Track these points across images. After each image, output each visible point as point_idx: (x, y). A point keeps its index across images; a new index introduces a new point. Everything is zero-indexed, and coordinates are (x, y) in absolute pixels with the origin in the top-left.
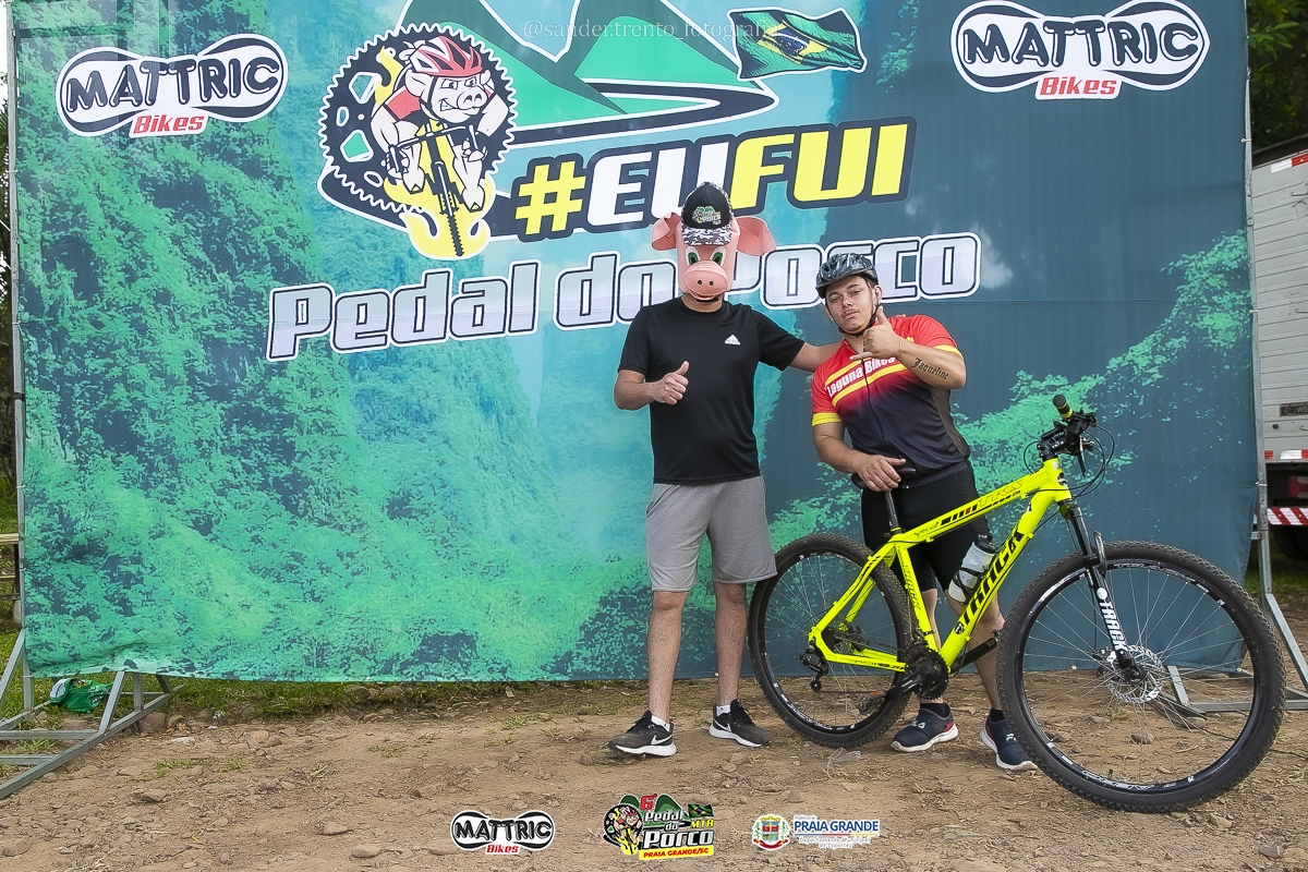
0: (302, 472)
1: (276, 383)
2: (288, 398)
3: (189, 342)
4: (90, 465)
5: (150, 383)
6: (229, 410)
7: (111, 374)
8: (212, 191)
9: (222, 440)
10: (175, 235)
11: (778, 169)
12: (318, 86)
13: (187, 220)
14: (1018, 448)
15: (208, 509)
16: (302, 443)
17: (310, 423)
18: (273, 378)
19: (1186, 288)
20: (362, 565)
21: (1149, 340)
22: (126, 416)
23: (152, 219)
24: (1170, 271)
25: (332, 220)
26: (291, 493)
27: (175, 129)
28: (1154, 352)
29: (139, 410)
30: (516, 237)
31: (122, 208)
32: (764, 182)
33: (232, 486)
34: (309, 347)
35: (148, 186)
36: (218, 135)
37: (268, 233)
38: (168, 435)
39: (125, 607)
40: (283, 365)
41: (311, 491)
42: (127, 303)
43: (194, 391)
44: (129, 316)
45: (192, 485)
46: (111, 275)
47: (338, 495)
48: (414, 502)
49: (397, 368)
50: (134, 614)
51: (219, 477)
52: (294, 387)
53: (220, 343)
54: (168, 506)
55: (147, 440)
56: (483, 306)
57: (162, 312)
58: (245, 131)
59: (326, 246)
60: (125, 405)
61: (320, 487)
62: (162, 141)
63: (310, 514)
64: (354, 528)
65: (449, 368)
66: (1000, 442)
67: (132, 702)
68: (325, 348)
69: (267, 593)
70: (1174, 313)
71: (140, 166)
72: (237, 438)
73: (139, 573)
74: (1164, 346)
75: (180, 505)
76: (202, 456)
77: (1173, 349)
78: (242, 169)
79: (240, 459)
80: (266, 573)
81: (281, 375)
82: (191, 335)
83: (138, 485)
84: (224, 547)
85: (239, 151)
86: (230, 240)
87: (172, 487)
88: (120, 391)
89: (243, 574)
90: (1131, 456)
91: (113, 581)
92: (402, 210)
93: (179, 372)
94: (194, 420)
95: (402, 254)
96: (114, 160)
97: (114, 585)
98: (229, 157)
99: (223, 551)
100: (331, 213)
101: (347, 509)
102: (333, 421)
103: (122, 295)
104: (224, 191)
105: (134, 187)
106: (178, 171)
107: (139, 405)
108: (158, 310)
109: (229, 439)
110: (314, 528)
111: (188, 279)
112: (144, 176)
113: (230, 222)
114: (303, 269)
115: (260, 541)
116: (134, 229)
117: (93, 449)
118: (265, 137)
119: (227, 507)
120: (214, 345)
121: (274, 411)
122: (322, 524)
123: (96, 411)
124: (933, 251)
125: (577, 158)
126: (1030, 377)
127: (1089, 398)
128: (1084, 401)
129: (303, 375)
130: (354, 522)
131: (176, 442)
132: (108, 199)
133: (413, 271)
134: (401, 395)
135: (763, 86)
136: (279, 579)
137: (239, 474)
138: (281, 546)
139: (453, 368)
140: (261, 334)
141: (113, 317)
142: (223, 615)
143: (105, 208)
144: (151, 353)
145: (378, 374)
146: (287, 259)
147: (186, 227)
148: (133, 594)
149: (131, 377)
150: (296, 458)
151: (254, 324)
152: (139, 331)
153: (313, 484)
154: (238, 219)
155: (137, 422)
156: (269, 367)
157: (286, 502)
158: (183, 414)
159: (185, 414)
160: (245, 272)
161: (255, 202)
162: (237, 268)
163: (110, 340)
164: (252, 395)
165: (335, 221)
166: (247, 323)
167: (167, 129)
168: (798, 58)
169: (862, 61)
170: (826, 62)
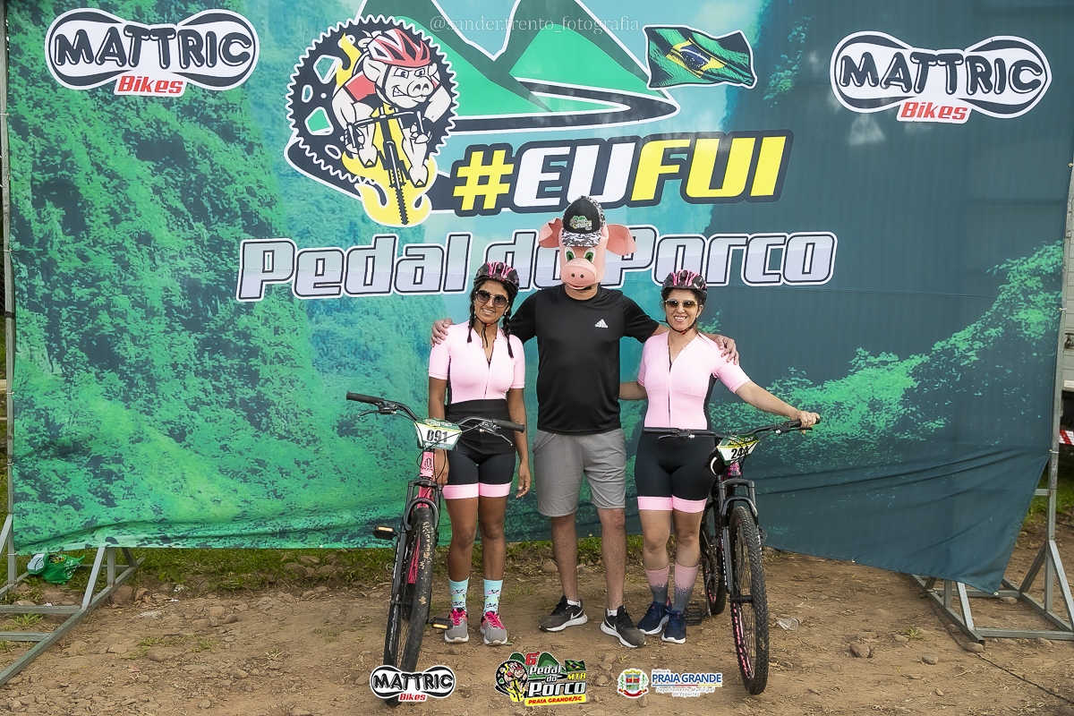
0: (265, 395)
1: (243, 321)
2: (254, 333)
3: (167, 279)
4: (76, 378)
5: (132, 312)
6: (202, 340)
7: (96, 302)
8: (190, 150)
9: (195, 364)
10: (155, 186)
11: (675, 169)
12: (286, 64)
13: (167, 174)
14: (851, 409)
15: (182, 421)
16: (265, 371)
17: (273, 355)
18: (242, 316)
19: (1007, 287)
20: (317, 471)
21: (971, 328)
22: (109, 339)
23: (136, 170)
24: (995, 272)
25: (296, 184)
26: (256, 412)
27: (157, 90)
28: (974, 338)
29: (122, 334)
30: (453, 211)
31: (107, 157)
32: (663, 178)
33: (204, 403)
34: (273, 291)
35: (132, 140)
36: (195, 100)
37: (240, 191)
38: (147, 358)
39: (107, 499)
40: (250, 306)
41: (272, 411)
42: (111, 241)
43: (171, 322)
44: (113, 253)
45: (168, 400)
46: (97, 216)
47: (295, 415)
48: (359, 423)
49: (349, 314)
50: (115, 506)
51: (192, 395)
52: (260, 325)
53: (197, 282)
54: (146, 417)
55: (128, 361)
56: (423, 268)
57: (143, 252)
58: (220, 98)
59: (291, 207)
60: (108, 330)
61: (280, 408)
62: (144, 101)
63: (271, 429)
64: (309, 443)
65: (393, 318)
66: (837, 403)
67: (107, 577)
68: (287, 294)
69: (236, 491)
70: (994, 308)
71: (124, 121)
72: (209, 364)
73: (120, 471)
74: (983, 334)
75: (157, 416)
76: (177, 377)
77: (990, 337)
78: (218, 132)
79: (211, 381)
80: (234, 474)
81: (249, 313)
82: (169, 274)
83: (120, 397)
84: (197, 452)
85: (215, 116)
86: (206, 195)
87: (150, 401)
88: (104, 317)
89: (214, 475)
90: (945, 421)
91: (96, 476)
92: (357, 182)
93: (158, 305)
94: (171, 346)
95: (356, 219)
96: (99, 114)
97: (97, 480)
98: (206, 121)
99: (195, 456)
100: (295, 178)
101: (304, 427)
102: (293, 354)
103: (108, 234)
104: (201, 150)
105: (119, 139)
106: (159, 129)
107: (123, 330)
108: (140, 250)
109: (202, 364)
110: (275, 440)
111: (168, 225)
112: (127, 130)
113: (206, 179)
114: (270, 224)
115: (228, 449)
116: (118, 178)
117: (78, 365)
118: (238, 106)
119: (199, 421)
120: (190, 284)
121: (242, 343)
122: (281, 437)
123: (81, 333)
124: (797, 245)
125: (507, 147)
126: (867, 353)
127: (915, 373)
128: (910, 374)
129: (267, 315)
130: (309, 437)
131: (155, 363)
132: (95, 148)
133: (365, 234)
134: (351, 336)
135: (666, 95)
136: (245, 480)
137: (210, 393)
138: (247, 454)
139: (396, 318)
140: (231, 278)
141: (98, 253)
142: (196, 508)
143: (92, 155)
144: (132, 287)
145: (332, 318)
146: (256, 215)
147: (166, 180)
148: (115, 489)
149: (114, 306)
150: (260, 383)
151: (226, 268)
152: (123, 267)
153: (274, 405)
154: (213, 177)
155: (119, 345)
156: (239, 307)
157: (251, 418)
158: (161, 340)
159: (163, 341)
160: (219, 223)
161: (228, 163)
162: (212, 219)
163: (96, 272)
164: (223, 329)
165: (299, 185)
166: (220, 268)
167: (149, 90)
168: (699, 72)
169: (754, 79)
170: (722, 77)
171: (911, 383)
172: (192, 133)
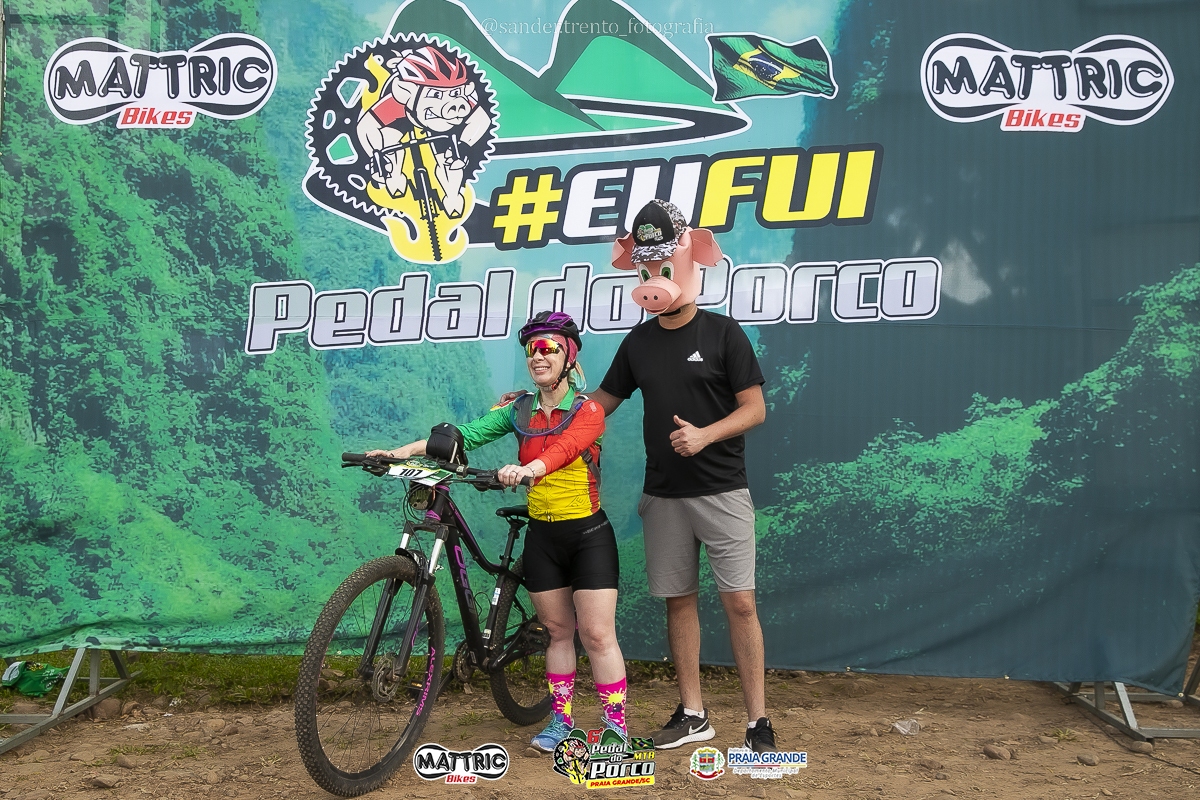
0: (275, 463)
1: (253, 376)
2: (264, 390)
3: (168, 331)
4: (61, 447)
5: (127, 370)
6: (206, 399)
7: (87, 359)
8: (197, 185)
9: (197, 429)
10: (158, 226)
11: (748, 190)
12: (307, 88)
13: (171, 213)
14: (970, 467)
15: (180, 496)
16: (276, 435)
17: (285, 416)
18: (251, 371)
19: (1143, 318)
20: (334, 555)
21: (1105, 367)
22: (100, 402)
23: (136, 209)
24: (1128, 301)
25: (315, 219)
26: (264, 483)
27: (163, 122)
28: (1109, 379)
29: (115, 395)
30: (493, 244)
31: (106, 197)
32: (734, 201)
33: (205, 474)
34: (287, 342)
35: (134, 177)
36: (205, 131)
37: (251, 229)
38: (143, 422)
39: (91, 590)
40: (260, 359)
41: (283, 482)
42: (107, 290)
43: (171, 380)
44: (109, 303)
45: (164, 472)
46: (93, 262)
47: (311, 487)
48: (385, 496)
49: (373, 366)
50: (99, 598)
51: (192, 464)
52: (271, 381)
53: (201, 333)
54: (139, 491)
55: (121, 426)
56: (458, 310)
57: (142, 301)
58: (232, 128)
59: (308, 245)
60: (101, 390)
61: (293, 478)
62: (150, 134)
63: (282, 504)
64: (325, 520)
65: (423, 369)
66: (953, 460)
67: (88, 687)
68: (302, 343)
69: (239, 580)
70: (1130, 342)
71: (127, 156)
72: (212, 427)
73: (107, 556)
74: (1120, 373)
75: (151, 491)
76: (175, 444)
77: (1128, 377)
78: (229, 165)
79: (214, 448)
80: (238, 560)
81: (259, 368)
82: (171, 325)
83: (110, 469)
84: (195, 533)
85: (226, 148)
86: (213, 235)
87: (144, 473)
88: (96, 377)
89: (215, 561)
90: (1083, 479)
91: (79, 563)
92: (384, 214)
93: (157, 361)
94: (170, 408)
95: (382, 256)
96: (100, 149)
97: (80, 568)
98: (216, 153)
99: (194, 538)
100: (314, 213)
101: (320, 501)
102: (309, 415)
103: (103, 282)
104: (209, 185)
105: (120, 176)
106: (164, 164)
107: (116, 391)
108: (138, 298)
109: (204, 428)
110: (286, 518)
111: (170, 270)
112: (129, 167)
113: (214, 216)
114: (285, 265)
115: (231, 529)
116: (117, 218)
117: (65, 432)
118: (252, 136)
119: (199, 495)
120: (192, 335)
121: (251, 402)
122: (293, 514)
123: (70, 395)
124: (895, 274)
125: (554, 171)
126: (985, 399)
127: (1043, 422)
128: (1038, 424)
129: (280, 369)
130: (326, 514)
131: (151, 429)
132: (93, 187)
133: (392, 273)
134: (375, 392)
135: (737, 109)
136: (251, 567)
137: (212, 463)
138: (253, 535)
139: (427, 369)
140: (240, 327)
141: (92, 303)
142: (193, 600)
143: (90, 195)
144: (129, 341)
145: (354, 371)
146: (269, 255)
147: (170, 219)
148: (100, 578)
149: (108, 364)
150: (270, 450)
151: (234, 317)
152: (119, 319)
153: (286, 475)
154: (222, 214)
155: (111, 408)
156: (248, 360)
157: (258, 491)
158: (159, 401)
159: (160, 402)
160: (227, 266)
161: (239, 198)
162: (219, 261)
163: (88, 326)
164: (229, 387)
165: (318, 221)
166: (227, 316)
167: (155, 122)
168: (771, 82)
169: (834, 88)
170: (798, 88)
171: (1039, 433)
172: (200, 166)
